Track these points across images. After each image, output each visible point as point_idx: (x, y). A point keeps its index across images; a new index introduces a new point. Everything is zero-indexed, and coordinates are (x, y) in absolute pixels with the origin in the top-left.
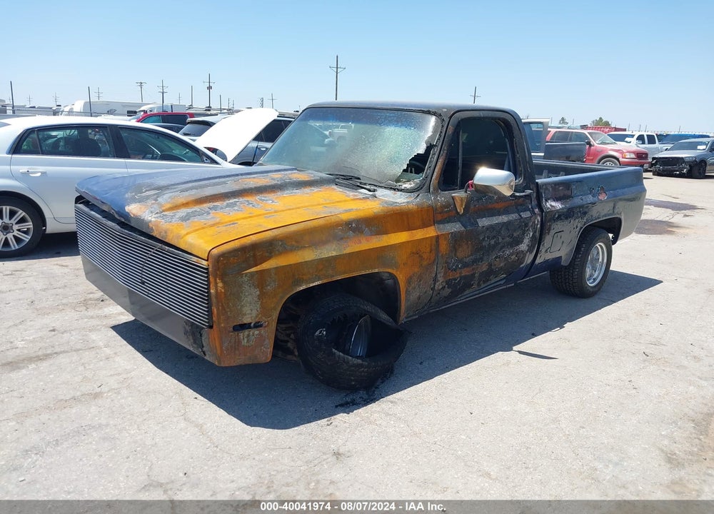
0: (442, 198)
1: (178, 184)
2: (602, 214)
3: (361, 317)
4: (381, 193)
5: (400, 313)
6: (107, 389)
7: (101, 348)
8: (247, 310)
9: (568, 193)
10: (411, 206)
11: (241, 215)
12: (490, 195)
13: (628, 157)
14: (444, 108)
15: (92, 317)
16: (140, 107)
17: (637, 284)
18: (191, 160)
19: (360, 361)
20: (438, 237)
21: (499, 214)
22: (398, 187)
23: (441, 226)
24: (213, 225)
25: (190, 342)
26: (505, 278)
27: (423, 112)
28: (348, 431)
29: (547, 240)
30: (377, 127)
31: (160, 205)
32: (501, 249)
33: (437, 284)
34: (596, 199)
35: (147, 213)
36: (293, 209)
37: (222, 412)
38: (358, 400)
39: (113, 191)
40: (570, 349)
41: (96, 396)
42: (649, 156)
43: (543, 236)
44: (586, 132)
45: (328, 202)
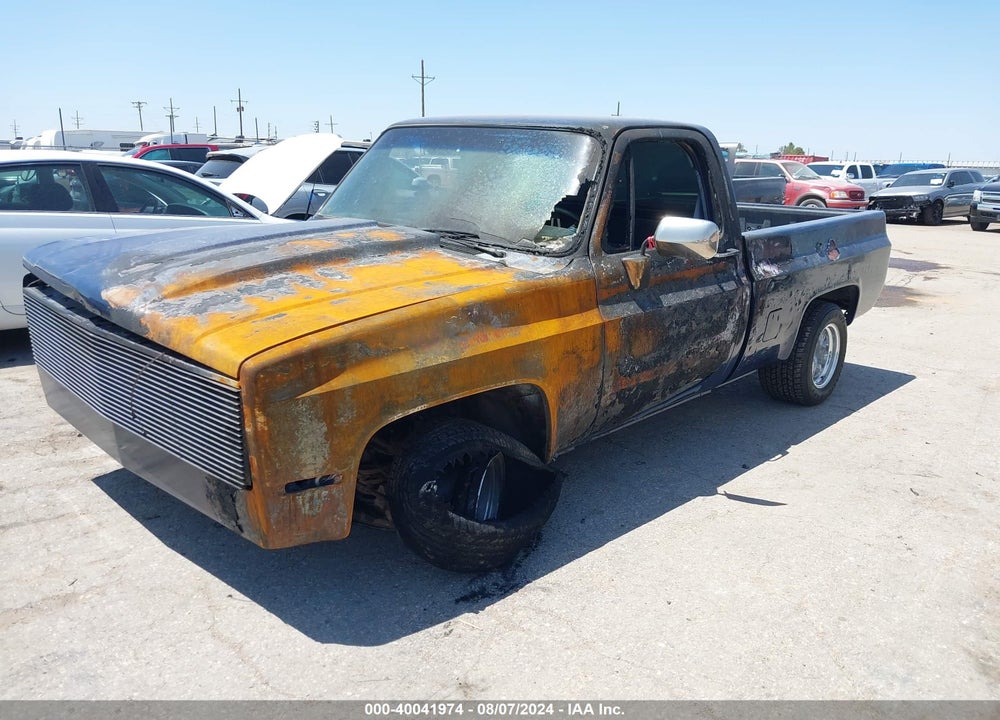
0: (608, 264)
1: (189, 252)
2: (833, 282)
3: (491, 456)
4: (512, 258)
5: (549, 446)
6: (84, 588)
7: (76, 516)
8: (306, 457)
9: (787, 251)
10: (561, 279)
11: (291, 300)
12: (678, 257)
13: (838, 197)
14: (604, 123)
15: (62, 464)
16: (140, 137)
17: (883, 382)
18: (214, 213)
19: (492, 529)
20: (603, 326)
21: (692, 286)
22: (539, 249)
23: (608, 308)
24: (245, 320)
25: (216, 510)
26: (700, 383)
27: (572, 130)
28: (479, 643)
29: (760, 322)
30: (500, 156)
31: (159, 288)
32: (696, 338)
33: (604, 398)
34: (825, 259)
35: (137, 301)
36: (376, 289)
37: (274, 620)
38: (491, 589)
39: (84, 266)
40: (802, 489)
41: (66, 600)
42: (866, 195)
43: (755, 318)
44: (778, 162)
45: (431, 275)
